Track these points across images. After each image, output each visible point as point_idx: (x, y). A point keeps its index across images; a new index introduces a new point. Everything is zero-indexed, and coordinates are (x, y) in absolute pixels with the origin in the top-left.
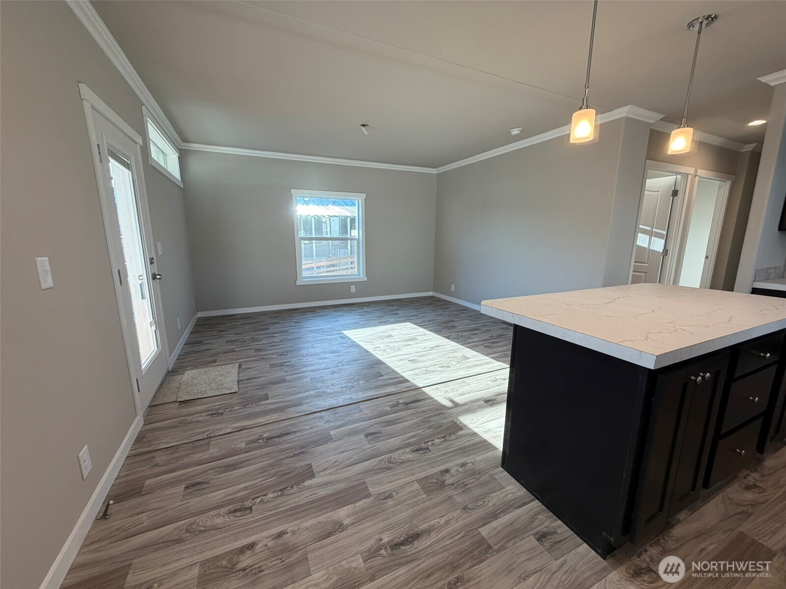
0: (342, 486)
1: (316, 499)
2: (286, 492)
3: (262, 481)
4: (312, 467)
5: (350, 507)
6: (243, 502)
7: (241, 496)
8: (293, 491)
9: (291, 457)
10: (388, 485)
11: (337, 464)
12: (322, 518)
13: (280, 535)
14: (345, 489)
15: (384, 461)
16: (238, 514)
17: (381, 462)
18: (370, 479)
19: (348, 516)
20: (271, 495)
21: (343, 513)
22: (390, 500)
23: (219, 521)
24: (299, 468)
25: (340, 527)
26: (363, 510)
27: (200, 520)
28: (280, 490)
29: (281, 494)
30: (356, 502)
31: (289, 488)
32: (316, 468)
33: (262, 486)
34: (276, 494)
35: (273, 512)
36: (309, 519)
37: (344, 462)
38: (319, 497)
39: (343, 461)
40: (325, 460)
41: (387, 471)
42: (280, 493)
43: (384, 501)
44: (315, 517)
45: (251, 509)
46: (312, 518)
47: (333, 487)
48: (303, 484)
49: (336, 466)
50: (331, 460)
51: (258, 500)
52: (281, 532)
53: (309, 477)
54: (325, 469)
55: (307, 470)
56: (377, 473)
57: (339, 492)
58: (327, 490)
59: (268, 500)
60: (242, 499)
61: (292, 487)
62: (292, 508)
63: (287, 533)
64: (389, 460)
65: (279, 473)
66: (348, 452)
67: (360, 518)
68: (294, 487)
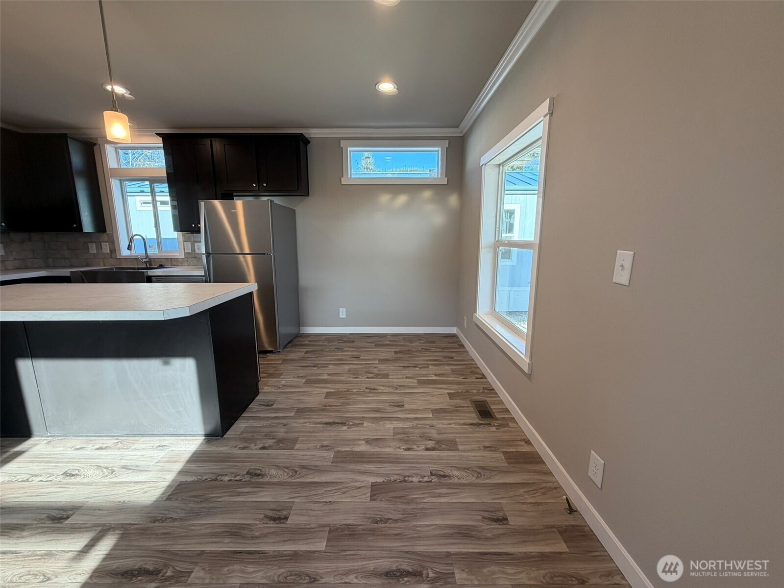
0: (352, 466)
1: (377, 463)
2: (402, 479)
3: (423, 498)
4: (371, 496)
5: (356, 450)
6: (439, 482)
7: (442, 488)
8: (395, 477)
9: (391, 519)
10: (316, 454)
11: (345, 490)
12: (379, 449)
13: (409, 449)
14: (351, 463)
15: (299, 476)
16: (442, 473)
17: (303, 475)
18: (326, 464)
19: (359, 445)
20: (415, 479)
21: (363, 448)
22: (324, 444)
23: (456, 473)
24: (384, 499)
25: (368, 442)
26: (347, 445)
27: (472, 479)
28: (406, 481)
29: (405, 477)
30: (350, 451)
31: (398, 480)
32: (367, 493)
33: (425, 491)
34: (410, 479)
35: (414, 465)
36: (387, 452)
37: (336, 489)
39: (337, 491)
40: (354, 499)
41: (306, 465)
42: (407, 478)
43: (331, 445)
44: (382, 452)
45: (432, 474)
46: (385, 452)
47: (359, 468)
48: (384, 479)
49: (346, 488)
50: (348, 497)
51: (426, 479)
52: (407, 451)
53: (377, 485)
54: (360, 488)
55: (377, 494)
56: (316, 466)
57: (358, 462)
58: (366, 467)
59: (417, 477)
60: (440, 485)
61: (395, 481)
63: (403, 449)
64: (294, 475)
65: (406, 501)
66: (324, 500)
68: (393, 480)
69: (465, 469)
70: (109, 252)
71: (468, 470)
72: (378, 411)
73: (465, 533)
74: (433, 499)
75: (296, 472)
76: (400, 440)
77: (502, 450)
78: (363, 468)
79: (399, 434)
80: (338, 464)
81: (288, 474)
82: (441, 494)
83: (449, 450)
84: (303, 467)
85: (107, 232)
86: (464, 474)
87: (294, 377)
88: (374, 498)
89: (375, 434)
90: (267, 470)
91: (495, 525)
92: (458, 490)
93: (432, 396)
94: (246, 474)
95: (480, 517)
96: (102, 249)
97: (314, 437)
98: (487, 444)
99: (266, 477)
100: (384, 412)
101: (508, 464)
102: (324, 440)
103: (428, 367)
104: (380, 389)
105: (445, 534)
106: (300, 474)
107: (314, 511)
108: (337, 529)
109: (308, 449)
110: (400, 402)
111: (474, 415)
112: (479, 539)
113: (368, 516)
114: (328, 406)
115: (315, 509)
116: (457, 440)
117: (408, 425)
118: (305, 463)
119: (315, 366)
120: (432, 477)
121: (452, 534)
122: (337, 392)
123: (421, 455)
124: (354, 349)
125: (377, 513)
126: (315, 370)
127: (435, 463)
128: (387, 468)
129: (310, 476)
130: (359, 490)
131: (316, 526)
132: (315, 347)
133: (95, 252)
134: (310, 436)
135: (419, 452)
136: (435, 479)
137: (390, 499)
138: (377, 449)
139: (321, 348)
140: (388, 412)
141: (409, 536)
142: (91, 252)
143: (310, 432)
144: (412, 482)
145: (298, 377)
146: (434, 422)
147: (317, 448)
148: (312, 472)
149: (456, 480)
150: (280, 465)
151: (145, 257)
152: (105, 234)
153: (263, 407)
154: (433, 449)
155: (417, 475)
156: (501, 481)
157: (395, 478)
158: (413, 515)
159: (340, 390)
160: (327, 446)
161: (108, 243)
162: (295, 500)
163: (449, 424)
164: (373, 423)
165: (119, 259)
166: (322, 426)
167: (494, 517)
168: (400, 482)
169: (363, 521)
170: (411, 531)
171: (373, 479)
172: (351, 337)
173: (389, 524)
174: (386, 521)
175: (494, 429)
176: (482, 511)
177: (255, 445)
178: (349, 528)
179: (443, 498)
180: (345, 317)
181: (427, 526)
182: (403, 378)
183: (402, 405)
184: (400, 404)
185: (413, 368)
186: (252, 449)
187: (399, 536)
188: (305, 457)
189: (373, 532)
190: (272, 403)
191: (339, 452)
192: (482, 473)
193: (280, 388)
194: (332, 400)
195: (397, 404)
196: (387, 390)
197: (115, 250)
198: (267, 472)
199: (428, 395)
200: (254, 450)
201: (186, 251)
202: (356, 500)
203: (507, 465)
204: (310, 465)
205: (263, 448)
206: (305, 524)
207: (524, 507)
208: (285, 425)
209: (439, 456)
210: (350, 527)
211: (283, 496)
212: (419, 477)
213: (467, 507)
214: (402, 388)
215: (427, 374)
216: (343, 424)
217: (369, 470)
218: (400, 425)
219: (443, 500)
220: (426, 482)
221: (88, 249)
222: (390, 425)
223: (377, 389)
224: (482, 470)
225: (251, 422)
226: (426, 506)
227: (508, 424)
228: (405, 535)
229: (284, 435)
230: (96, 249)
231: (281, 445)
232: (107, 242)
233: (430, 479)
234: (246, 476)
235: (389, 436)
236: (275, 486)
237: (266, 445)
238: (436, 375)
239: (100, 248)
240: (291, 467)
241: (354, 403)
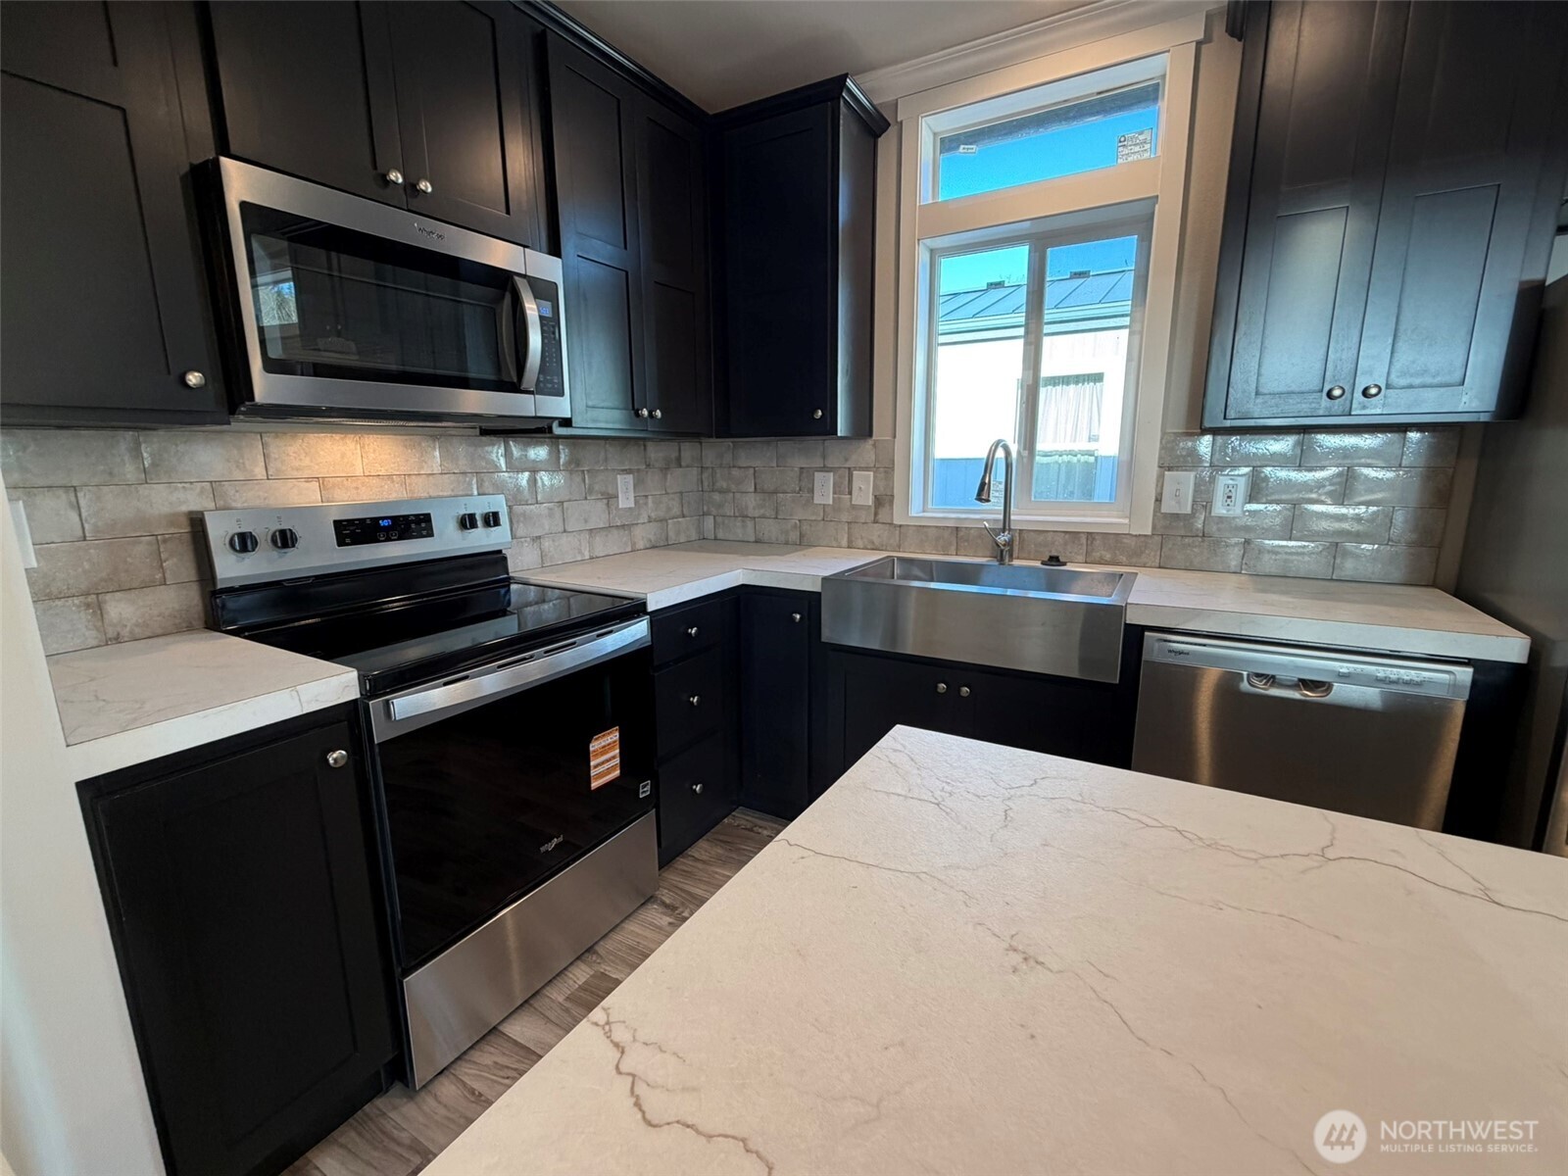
70: (870, 502)
85: (874, 438)
96: (850, 493)
133: (831, 503)
142: (818, 500)
151: (1001, 526)
152: (870, 442)
161: (872, 473)
165: (900, 526)
197: (893, 496)
201: (1164, 510)
221: (812, 491)
230: (834, 493)
232: (867, 469)
239: (845, 487)
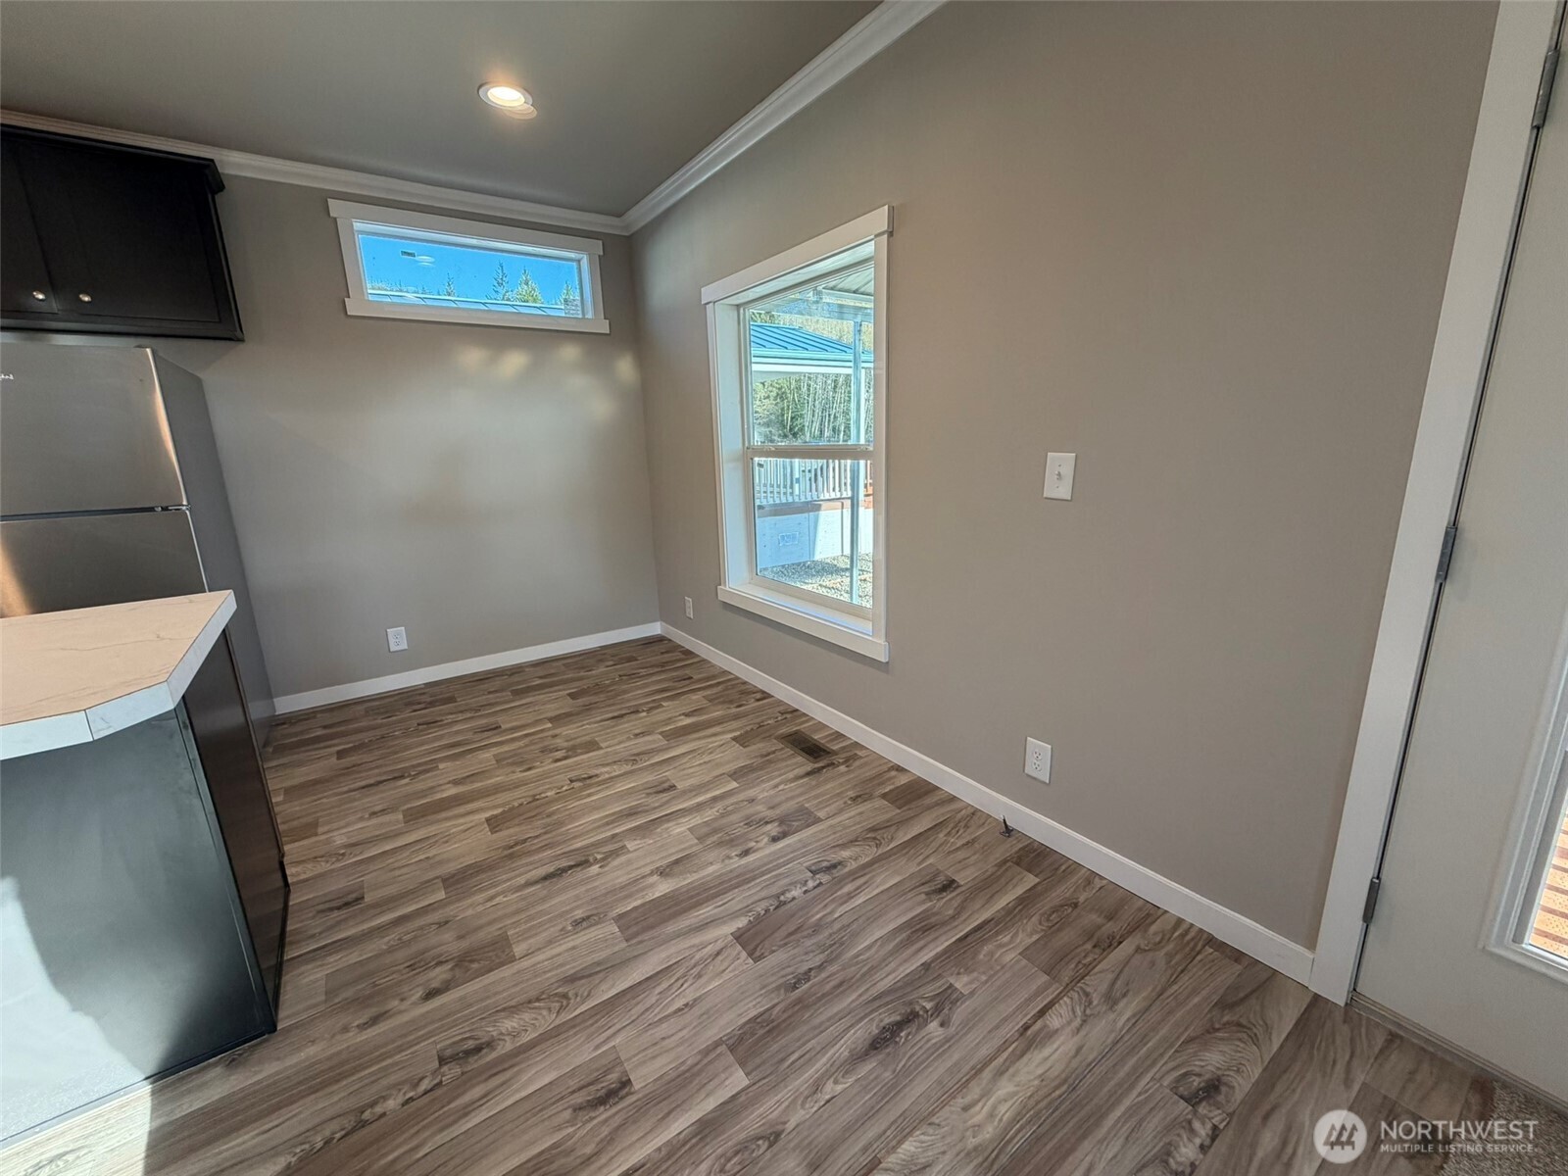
0: (671, 928)
1: (713, 899)
2: (775, 903)
3: (830, 913)
4: (750, 955)
5: (652, 897)
6: (833, 878)
7: (845, 885)
8: (763, 905)
9: (810, 970)
10: (577, 942)
11: (695, 971)
12: (695, 876)
13: (746, 853)
15: (579, 998)
16: (825, 864)
17: (586, 994)
18: (616, 949)
19: (652, 886)
20: (796, 892)
21: (663, 888)
22: (577, 917)
23: (845, 854)
24: (775, 948)
26: (628, 896)
27: (873, 852)
28: (785, 903)
29: (778, 897)
30: (643, 905)
31: (772, 908)
32: (738, 954)
33: (825, 903)
34: (789, 895)
35: (777, 872)
36: (713, 873)
38: (710, 903)
39: (681, 982)
40: (726, 976)
41: (575, 973)
42: (782, 898)
43: (595, 912)
44: (703, 877)
45: (814, 873)
46: (708, 875)
47: (687, 923)
48: (748, 918)
49: (694, 966)
50: (712, 979)
51: (811, 884)
52: (745, 856)
53: (745, 933)
54: (718, 954)
55: (757, 946)
56: (598, 964)
57: (676, 914)
58: (698, 916)
59: (796, 887)
60: (840, 882)
61: (767, 911)
62: (748, 883)
63: (737, 855)
64: (565, 1003)
65: (810, 931)
66: (671, 1010)
67: (635, 884)
68: (763, 912)
69: (852, 842)
71: (856, 841)
72: (635, 813)
73: (921, 928)
74: (845, 906)
75: (565, 996)
76: (720, 844)
77: (877, 793)
78: (693, 921)
79: (707, 835)
80: (640, 938)
81: (550, 1010)
82: (849, 893)
83: (808, 826)
84: (572, 979)
86: (857, 849)
87: (362, 819)
88: (757, 954)
89: (664, 854)
90: (491, 1029)
91: (948, 896)
92: (867, 877)
93: (711, 753)
94: (441, 1065)
95: (923, 896)
97: (541, 913)
98: (851, 794)
99: (501, 1043)
100: (647, 811)
101: (899, 808)
102: (572, 910)
103: (661, 706)
104: (602, 773)
105: (901, 942)
106: (576, 995)
107: (669, 1037)
108: (741, 1039)
109: (550, 942)
110: (664, 782)
111: (799, 759)
112: (944, 924)
113: (774, 985)
114: (516, 844)
115: (670, 1033)
116: (806, 805)
117: (710, 816)
118: (569, 970)
119: (402, 777)
120: (817, 876)
121: (909, 937)
122: (511, 809)
123: (774, 853)
124: (469, 715)
125: (783, 973)
126: (406, 785)
127: (804, 855)
128: (737, 899)
129: (603, 987)
130: (720, 958)
131: (699, 1057)
132: (360, 736)
134: (531, 918)
135: (765, 851)
136: (824, 878)
137: (786, 940)
138: (690, 879)
139: (378, 733)
140: (655, 808)
141: (858, 976)
143: (518, 912)
144: (794, 898)
145: (374, 814)
146: (751, 793)
147: (570, 931)
148: (597, 979)
149: (853, 865)
150: (513, 1003)
153: (336, 913)
154: (784, 835)
155: (794, 884)
156: (909, 837)
157: (763, 907)
158: (837, 945)
159: (516, 804)
160: (588, 917)
162: (612, 1044)
163: (776, 786)
164: (644, 837)
166: (539, 886)
167: (939, 886)
168: (775, 909)
169: (772, 999)
170: (853, 968)
171: (729, 929)
172: (436, 689)
173: (815, 977)
174: (807, 976)
175: (843, 768)
176: (919, 886)
177: (402, 1000)
178: (759, 1023)
179: (857, 897)
180: (406, 647)
181: (869, 947)
182: (629, 739)
183: (671, 787)
184: (666, 785)
185: (633, 716)
186: (400, 1012)
187: (843, 986)
188: (560, 960)
189: (802, 1004)
190: (354, 896)
191: (621, 916)
192: (878, 837)
193: (343, 854)
194: (512, 831)
195: (660, 788)
196: (617, 770)
198: (494, 1034)
199: (703, 753)
200: (411, 1010)
202: (732, 975)
203: (898, 811)
204: (586, 968)
205: (430, 995)
206: (677, 1068)
207: (960, 855)
208: (443, 924)
209: (800, 841)
210: (758, 1020)
211: (581, 1053)
212: (799, 886)
213: (897, 893)
214: (646, 757)
215: (670, 719)
216: (584, 863)
217: (707, 918)
218: (696, 820)
219: (860, 900)
220: (815, 888)
222: (679, 828)
223: (597, 776)
224: (874, 833)
225: (331, 959)
226: (845, 921)
227: (856, 754)
228: (852, 978)
229: (465, 944)
231: (475, 966)
233: (818, 882)
234: (445, 1068)
235: (691, 846)
236: (543, 1046)
237: (435, 984)
238: (687, 715)
240: (543, 993)
241: (572, 818)
